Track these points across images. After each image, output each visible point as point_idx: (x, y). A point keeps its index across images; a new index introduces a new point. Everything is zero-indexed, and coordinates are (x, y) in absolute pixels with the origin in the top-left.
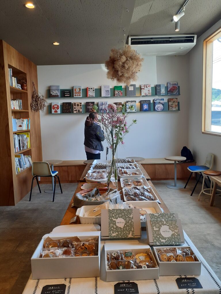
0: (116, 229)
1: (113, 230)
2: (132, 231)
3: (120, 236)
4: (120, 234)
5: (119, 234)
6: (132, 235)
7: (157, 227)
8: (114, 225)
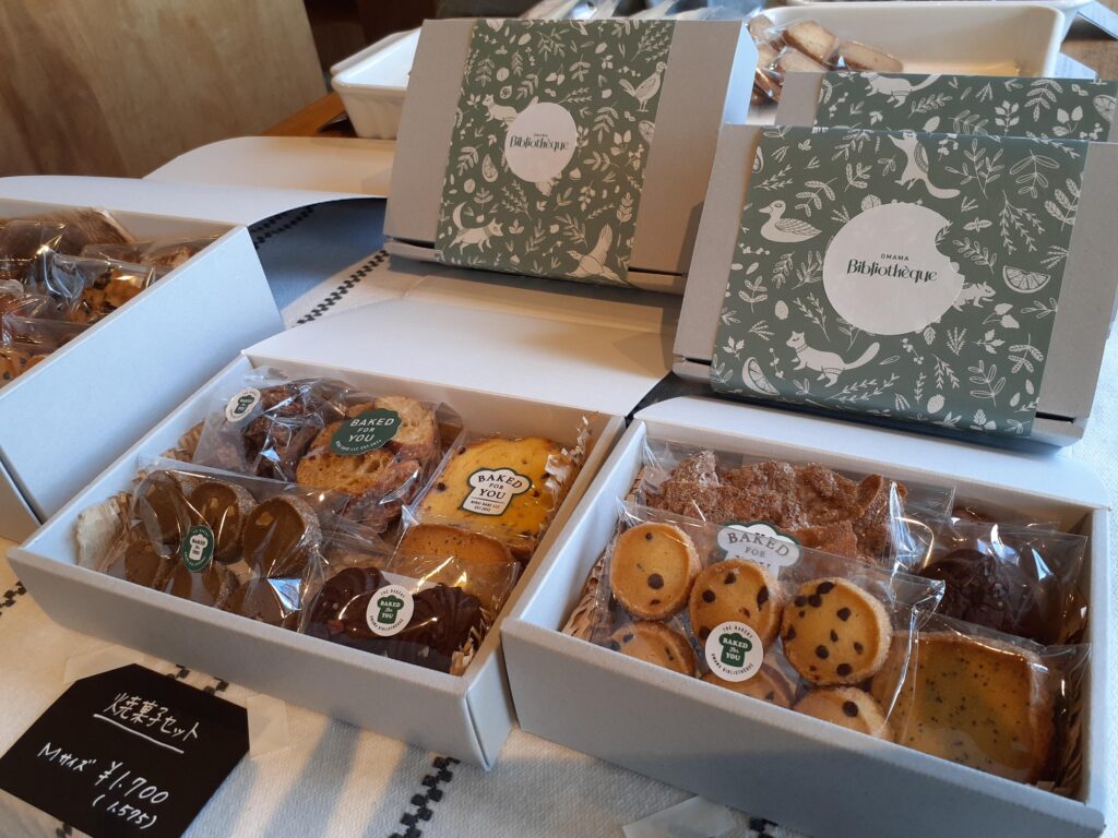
0: (498, 196)
1: (469, 198)
2: (614, 223)
3: (515, 259)
4: (520, 241)
5: (507, 236)
6: (610, 262)
7: (801, 216)
8: (487, 161)
